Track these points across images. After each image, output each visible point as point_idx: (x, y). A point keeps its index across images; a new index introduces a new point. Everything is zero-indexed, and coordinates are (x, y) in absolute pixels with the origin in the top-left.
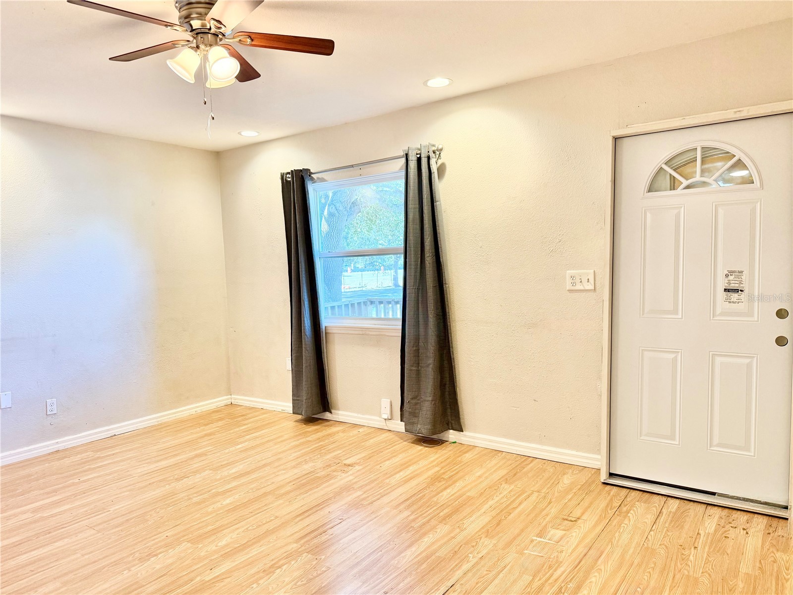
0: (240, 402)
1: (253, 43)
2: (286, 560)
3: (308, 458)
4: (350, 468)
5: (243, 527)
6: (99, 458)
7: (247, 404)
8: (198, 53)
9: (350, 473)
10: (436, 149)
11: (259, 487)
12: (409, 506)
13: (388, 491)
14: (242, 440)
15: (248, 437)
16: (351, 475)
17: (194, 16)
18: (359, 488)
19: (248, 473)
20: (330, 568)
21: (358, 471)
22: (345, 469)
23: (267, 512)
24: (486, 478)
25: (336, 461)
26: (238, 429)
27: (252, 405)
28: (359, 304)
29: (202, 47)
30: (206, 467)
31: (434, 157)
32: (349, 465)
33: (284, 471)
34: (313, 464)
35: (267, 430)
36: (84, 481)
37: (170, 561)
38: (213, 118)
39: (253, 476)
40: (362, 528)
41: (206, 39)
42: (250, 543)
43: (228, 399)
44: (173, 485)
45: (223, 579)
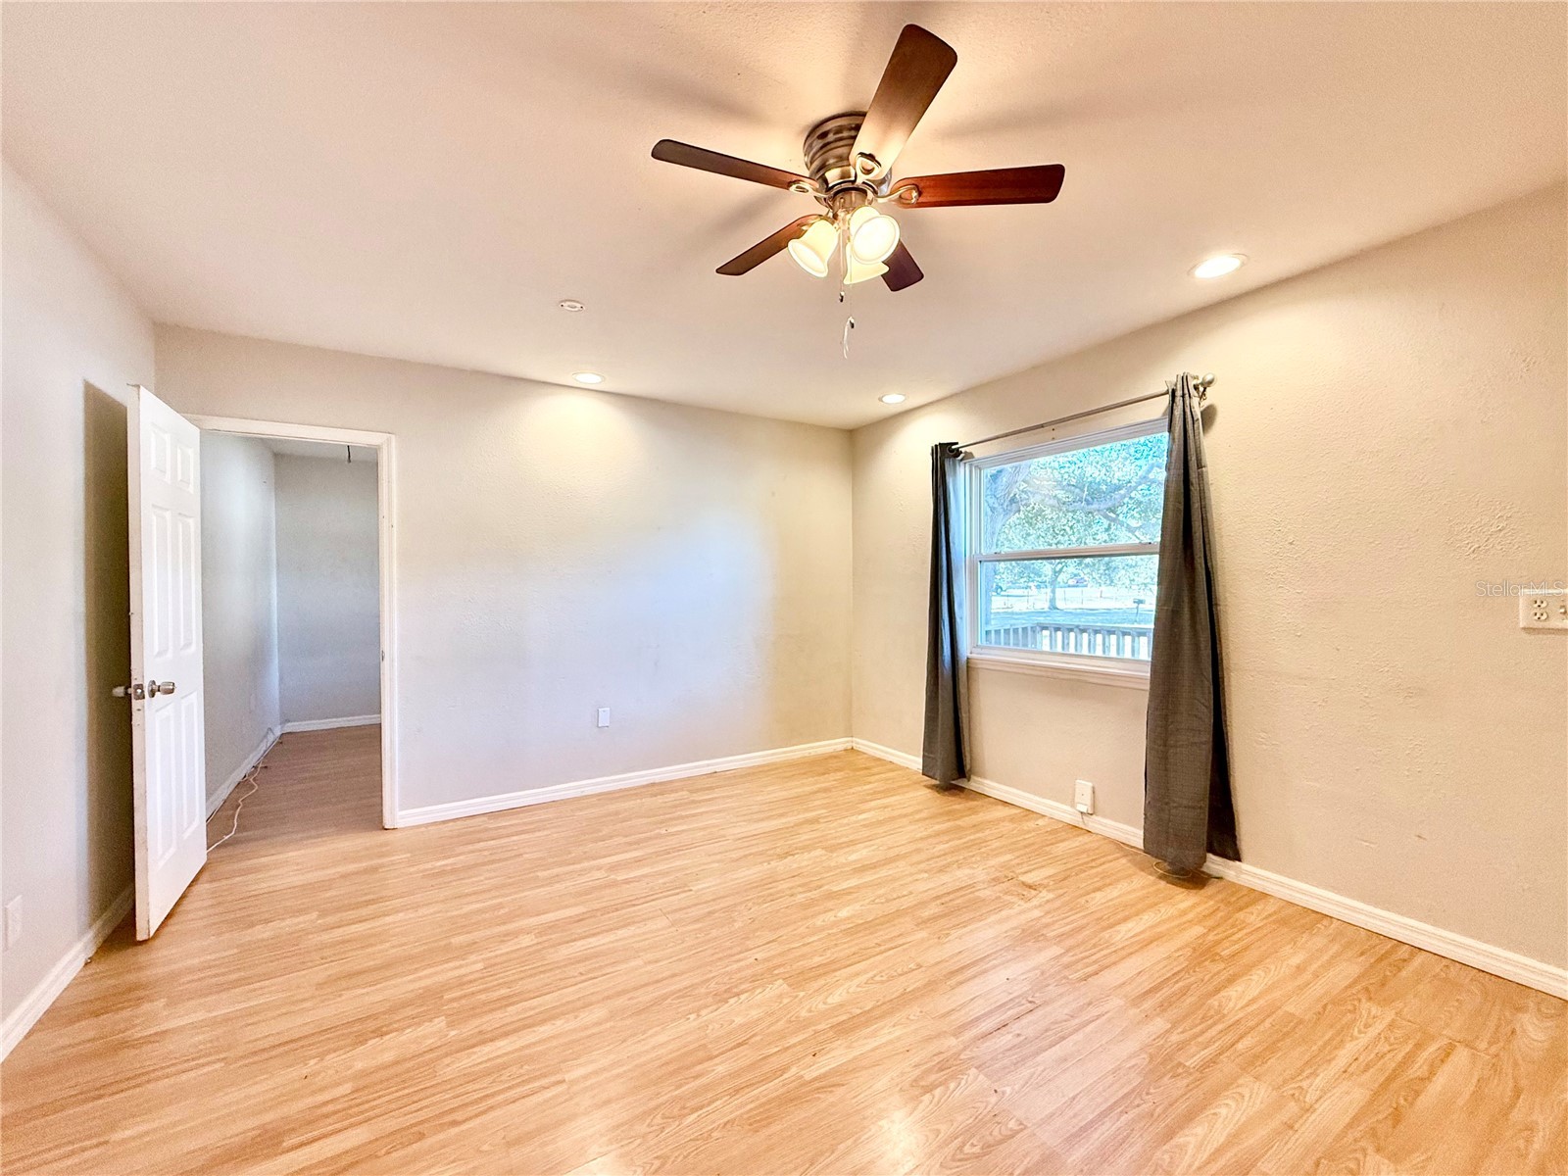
0: (862, 749)
1: (921, 200)
2: (938, 1075)
3: (961, 857)
4: (1033, 892)
5: (865, 972)
6: (694, 802)
7: (871, 752)
8: (836, 225)
9: (1035, 902)
10: (1199, 382)
11: (890, 897)
12: (1163, 1007)
13: (1113, 958)
14: (863, 807)
15: (873, 804)
16: (1036, 907)
17: (831, 161)
18: (1055, 937)
19: (874, 866)
20: (1026, 1127)
21: (1048, 901)
22: (1024, 893)
23: (904, 950)
24: (1316, 975)
25: (1006, 873)
26: (859, 789)
27: (879, 755)
28: (1025, 629)
29: (841, 214)
30: (817, 843)
31: (1196, 394)
32: (1030, 887)
33: (926, 875)
34: (971, 871)
35: (898, 798)
36: (673, 834)
37: (755, 1013)
38: (852, 326)
39: (883, 873)
40: (1075, 1037)
41: (848, 201)
42: (877, 1013)
43: (848, 742)
44: (773, 864)
45: (833, 1086)
